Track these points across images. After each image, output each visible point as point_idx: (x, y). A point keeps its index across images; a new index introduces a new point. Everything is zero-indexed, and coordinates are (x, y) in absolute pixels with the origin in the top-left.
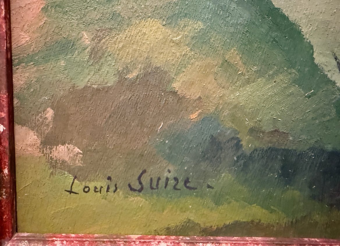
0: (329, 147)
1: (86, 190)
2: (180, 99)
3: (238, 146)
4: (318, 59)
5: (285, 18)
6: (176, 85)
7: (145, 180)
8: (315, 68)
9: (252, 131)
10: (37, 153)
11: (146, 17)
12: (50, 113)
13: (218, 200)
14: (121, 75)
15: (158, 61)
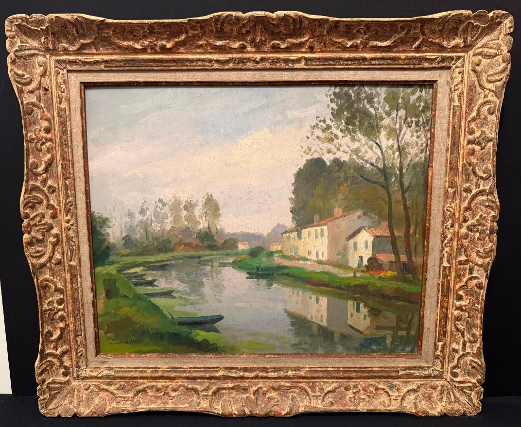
0: (171, 331)
1: (115, 343)
2: (134, 323)
3: (149, 332)
4: (164, 313)
5: (155, 305)
6: (133, 320)
7: (128, 340)
8: (164, 315)
9: (152, 329)
10: (103, 335)
11: (125, 306)
12: (106, 327)
13: (146, 345)
14: (121, 318)
15: (129, 315)
